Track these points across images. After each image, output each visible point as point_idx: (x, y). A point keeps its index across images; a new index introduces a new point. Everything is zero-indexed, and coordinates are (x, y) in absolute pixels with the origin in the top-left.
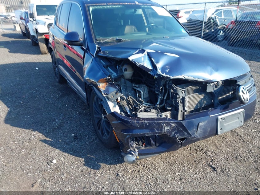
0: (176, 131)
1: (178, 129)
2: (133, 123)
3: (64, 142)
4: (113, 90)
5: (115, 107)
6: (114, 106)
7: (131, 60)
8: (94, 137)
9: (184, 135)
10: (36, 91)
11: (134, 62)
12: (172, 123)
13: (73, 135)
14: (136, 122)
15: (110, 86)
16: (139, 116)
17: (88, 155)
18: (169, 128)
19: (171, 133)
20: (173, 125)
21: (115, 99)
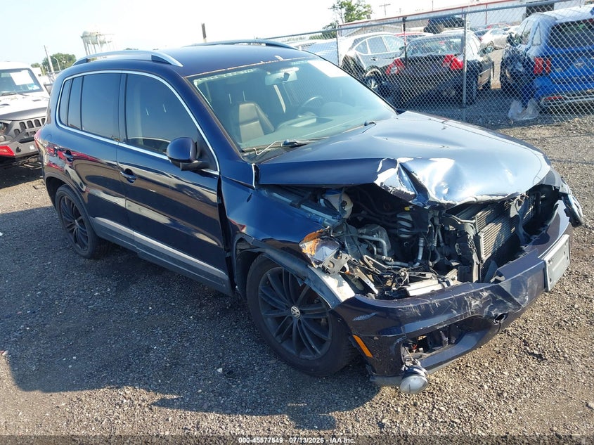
0: (492, 304)
1: (494, 298)
2: (408, 311)
3: (213, 391)
4: (329, 252)
5: (343, 286)
6: (340, 285)
7: (379, 185)
8: (271, 362)
9: (507, 308)
10: (43, 289)
11: (385, 186)
12: (482, 291)
13: (220, 370)
14: (414, 307)
15: (323, 245)
16: (412, 294)
17: (289, 405)
18: (478, 302)
19: (482, 310)
20: (485, 294)
21: (338, 269)
